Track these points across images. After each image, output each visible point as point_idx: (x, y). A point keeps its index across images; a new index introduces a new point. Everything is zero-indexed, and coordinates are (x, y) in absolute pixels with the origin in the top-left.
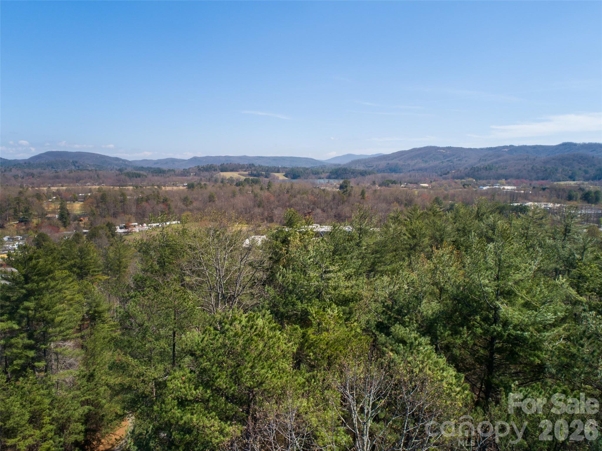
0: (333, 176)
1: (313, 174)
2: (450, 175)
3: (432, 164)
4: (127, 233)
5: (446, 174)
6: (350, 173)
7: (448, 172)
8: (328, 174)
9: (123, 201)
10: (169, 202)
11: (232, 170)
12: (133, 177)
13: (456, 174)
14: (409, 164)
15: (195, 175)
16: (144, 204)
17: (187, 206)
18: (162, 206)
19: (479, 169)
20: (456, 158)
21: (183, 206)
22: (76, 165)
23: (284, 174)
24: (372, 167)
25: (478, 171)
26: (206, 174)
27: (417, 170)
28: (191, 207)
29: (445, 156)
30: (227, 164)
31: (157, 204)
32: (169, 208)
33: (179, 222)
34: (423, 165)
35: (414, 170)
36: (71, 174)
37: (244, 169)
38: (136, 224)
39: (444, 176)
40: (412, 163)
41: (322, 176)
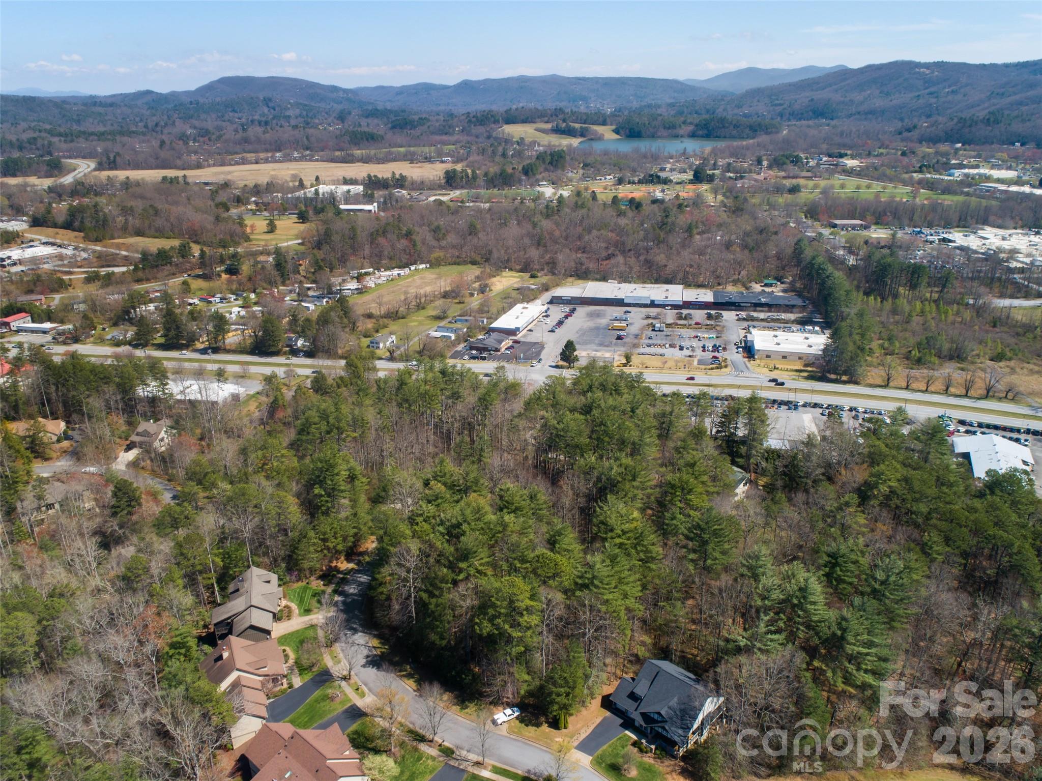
0: (701, 133)
1: (665, 128)
2: (915, 134)
3: (898, 99)
4: (360, 291)
5: (909, 130)
6: (732, 127)
7: (915, 127)
8: (691, 128)
9: (353, 238)
10: (413, 237)
11: (525, 121)
12: (362, 139)
13: (928, 130)
14: (852, 101)
15: (463, 131)
16: (381, 240)
17: (438, 240)
18: (404, 242)
19: (973, 123)
20: (949, 86)
21: (434, 243)
22: (271, 104)
23: (614, 127)
24: (781, 105)
25: (970, 126)
26: (481, 130)
27: (866, 114)
28: (443, 243)
29: (928, 82)
30: (517, 109)
31: (398, 239)
32: (414, 245)
33: (428, 266)
34: (879, 103)
35: (859, 113)
36: (267, 135)
37: (546, 119)
38: (371, 270)
39: (905, 134)
40: (857, 97)
41: (681, 132)
